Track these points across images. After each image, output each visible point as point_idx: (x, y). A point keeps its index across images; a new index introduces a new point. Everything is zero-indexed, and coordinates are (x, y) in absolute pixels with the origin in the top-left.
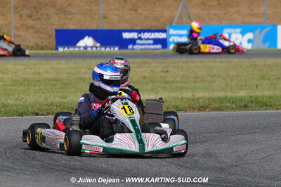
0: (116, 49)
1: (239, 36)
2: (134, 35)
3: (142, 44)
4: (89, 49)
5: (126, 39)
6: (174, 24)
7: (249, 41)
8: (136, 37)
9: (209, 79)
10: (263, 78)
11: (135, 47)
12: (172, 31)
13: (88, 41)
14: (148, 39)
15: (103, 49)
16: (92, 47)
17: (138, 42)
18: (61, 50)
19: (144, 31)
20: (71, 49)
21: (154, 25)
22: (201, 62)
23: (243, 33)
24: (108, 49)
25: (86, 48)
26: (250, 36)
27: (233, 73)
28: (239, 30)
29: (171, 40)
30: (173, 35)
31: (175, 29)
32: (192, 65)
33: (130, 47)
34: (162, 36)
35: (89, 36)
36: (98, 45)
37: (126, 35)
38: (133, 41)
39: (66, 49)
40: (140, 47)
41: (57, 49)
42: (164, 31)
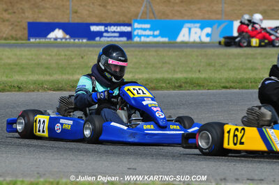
0: (85, 41)
1: (198, 30)
2: (101, 28)
3: (108, 37)
4: (59, 40)
5: (94, 32)
6: (139, 19)
7: (208, 35)
8: (103, 30)
9: (160, 65)
10: (209, 65)
11: (103, 39)
12: (136, 25)
13: (58, 34)
14: (114, 32)
15: (72, 40)
16: (61, 39)
17: (105, 34)
18: (32, 40)
19: (111, 25)
20: (43, 40)
21: (122, 19)
22: (156, 51)
23: (202, 28)
24: (77, 40)
25: (56, 39)
26: (208, 30)
27: (183, 61)
28: (198, 25)
29: (135, 33)
30: (137, 29)
31: (139, 23)
32: (147, 53)
33: (98, 39)
34: (128, 29)
35: (59, 29)
36: (68, 37)
37: (93, 28)
38: (100, 34)
39: (38, 40)
40: (106, 39)
41: (29, 40)
42: (129, 25)
